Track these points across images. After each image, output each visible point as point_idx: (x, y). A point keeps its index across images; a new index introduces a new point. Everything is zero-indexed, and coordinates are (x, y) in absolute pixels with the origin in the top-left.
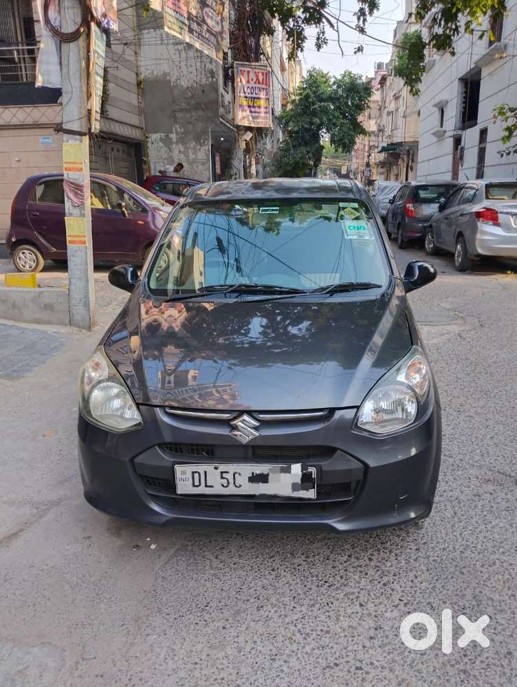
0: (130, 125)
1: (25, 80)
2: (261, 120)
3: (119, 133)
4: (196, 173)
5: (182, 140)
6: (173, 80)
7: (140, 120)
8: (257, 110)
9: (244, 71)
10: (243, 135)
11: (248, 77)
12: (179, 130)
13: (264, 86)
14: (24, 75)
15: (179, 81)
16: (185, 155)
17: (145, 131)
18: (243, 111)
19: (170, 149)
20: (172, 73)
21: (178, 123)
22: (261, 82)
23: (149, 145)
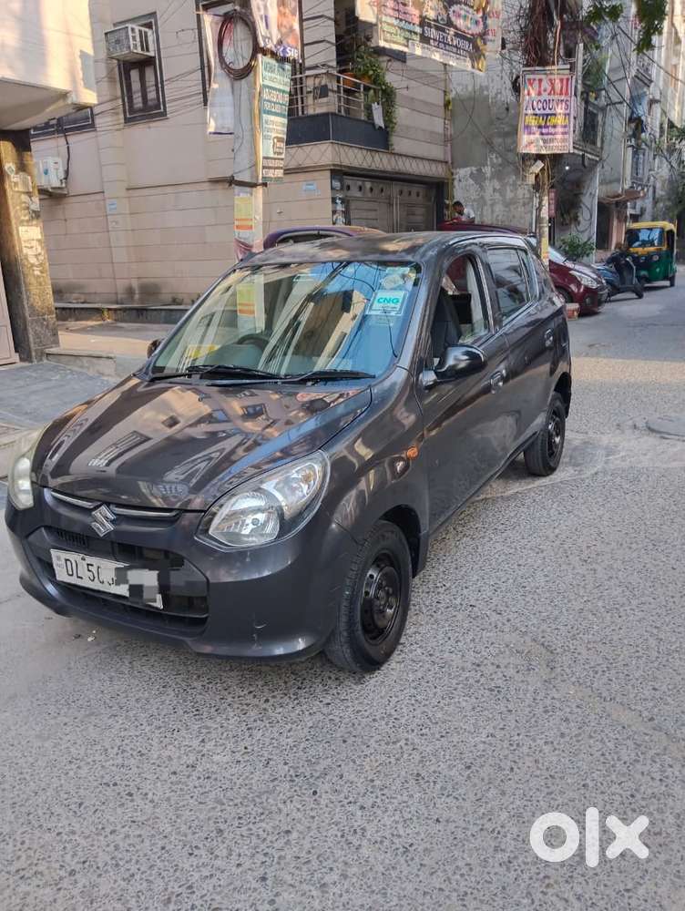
0: (429, 160)
1: (300, 113)
2: (555, 144)
3: (411, 171)
4: (514, 217)
5: (498, 175)
6: (492, 94)
7: (445, 153)
8: (551, 130)
9: (534, 80)
10: (530, 166)
11: (540, 87)
12: (495, 161)
13: (563, 97)
14: (300, 108)
15: (499, 96)
16: (501, 195)
17: (451, 165)
18: (530, 133)
19: (481, 187)
20: (491, 85)
21: (494, 151)
22: (559, 92)
23: (456, 183)
